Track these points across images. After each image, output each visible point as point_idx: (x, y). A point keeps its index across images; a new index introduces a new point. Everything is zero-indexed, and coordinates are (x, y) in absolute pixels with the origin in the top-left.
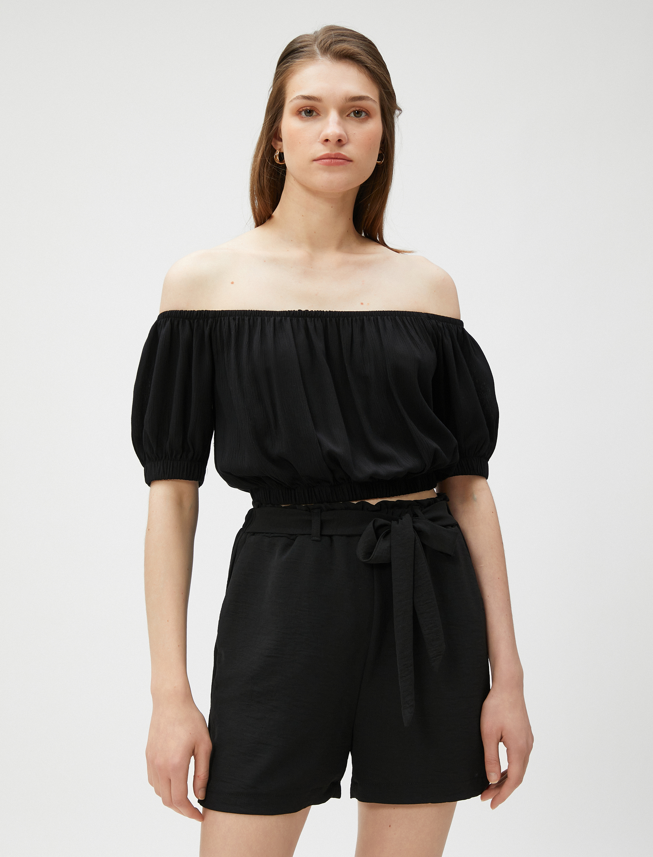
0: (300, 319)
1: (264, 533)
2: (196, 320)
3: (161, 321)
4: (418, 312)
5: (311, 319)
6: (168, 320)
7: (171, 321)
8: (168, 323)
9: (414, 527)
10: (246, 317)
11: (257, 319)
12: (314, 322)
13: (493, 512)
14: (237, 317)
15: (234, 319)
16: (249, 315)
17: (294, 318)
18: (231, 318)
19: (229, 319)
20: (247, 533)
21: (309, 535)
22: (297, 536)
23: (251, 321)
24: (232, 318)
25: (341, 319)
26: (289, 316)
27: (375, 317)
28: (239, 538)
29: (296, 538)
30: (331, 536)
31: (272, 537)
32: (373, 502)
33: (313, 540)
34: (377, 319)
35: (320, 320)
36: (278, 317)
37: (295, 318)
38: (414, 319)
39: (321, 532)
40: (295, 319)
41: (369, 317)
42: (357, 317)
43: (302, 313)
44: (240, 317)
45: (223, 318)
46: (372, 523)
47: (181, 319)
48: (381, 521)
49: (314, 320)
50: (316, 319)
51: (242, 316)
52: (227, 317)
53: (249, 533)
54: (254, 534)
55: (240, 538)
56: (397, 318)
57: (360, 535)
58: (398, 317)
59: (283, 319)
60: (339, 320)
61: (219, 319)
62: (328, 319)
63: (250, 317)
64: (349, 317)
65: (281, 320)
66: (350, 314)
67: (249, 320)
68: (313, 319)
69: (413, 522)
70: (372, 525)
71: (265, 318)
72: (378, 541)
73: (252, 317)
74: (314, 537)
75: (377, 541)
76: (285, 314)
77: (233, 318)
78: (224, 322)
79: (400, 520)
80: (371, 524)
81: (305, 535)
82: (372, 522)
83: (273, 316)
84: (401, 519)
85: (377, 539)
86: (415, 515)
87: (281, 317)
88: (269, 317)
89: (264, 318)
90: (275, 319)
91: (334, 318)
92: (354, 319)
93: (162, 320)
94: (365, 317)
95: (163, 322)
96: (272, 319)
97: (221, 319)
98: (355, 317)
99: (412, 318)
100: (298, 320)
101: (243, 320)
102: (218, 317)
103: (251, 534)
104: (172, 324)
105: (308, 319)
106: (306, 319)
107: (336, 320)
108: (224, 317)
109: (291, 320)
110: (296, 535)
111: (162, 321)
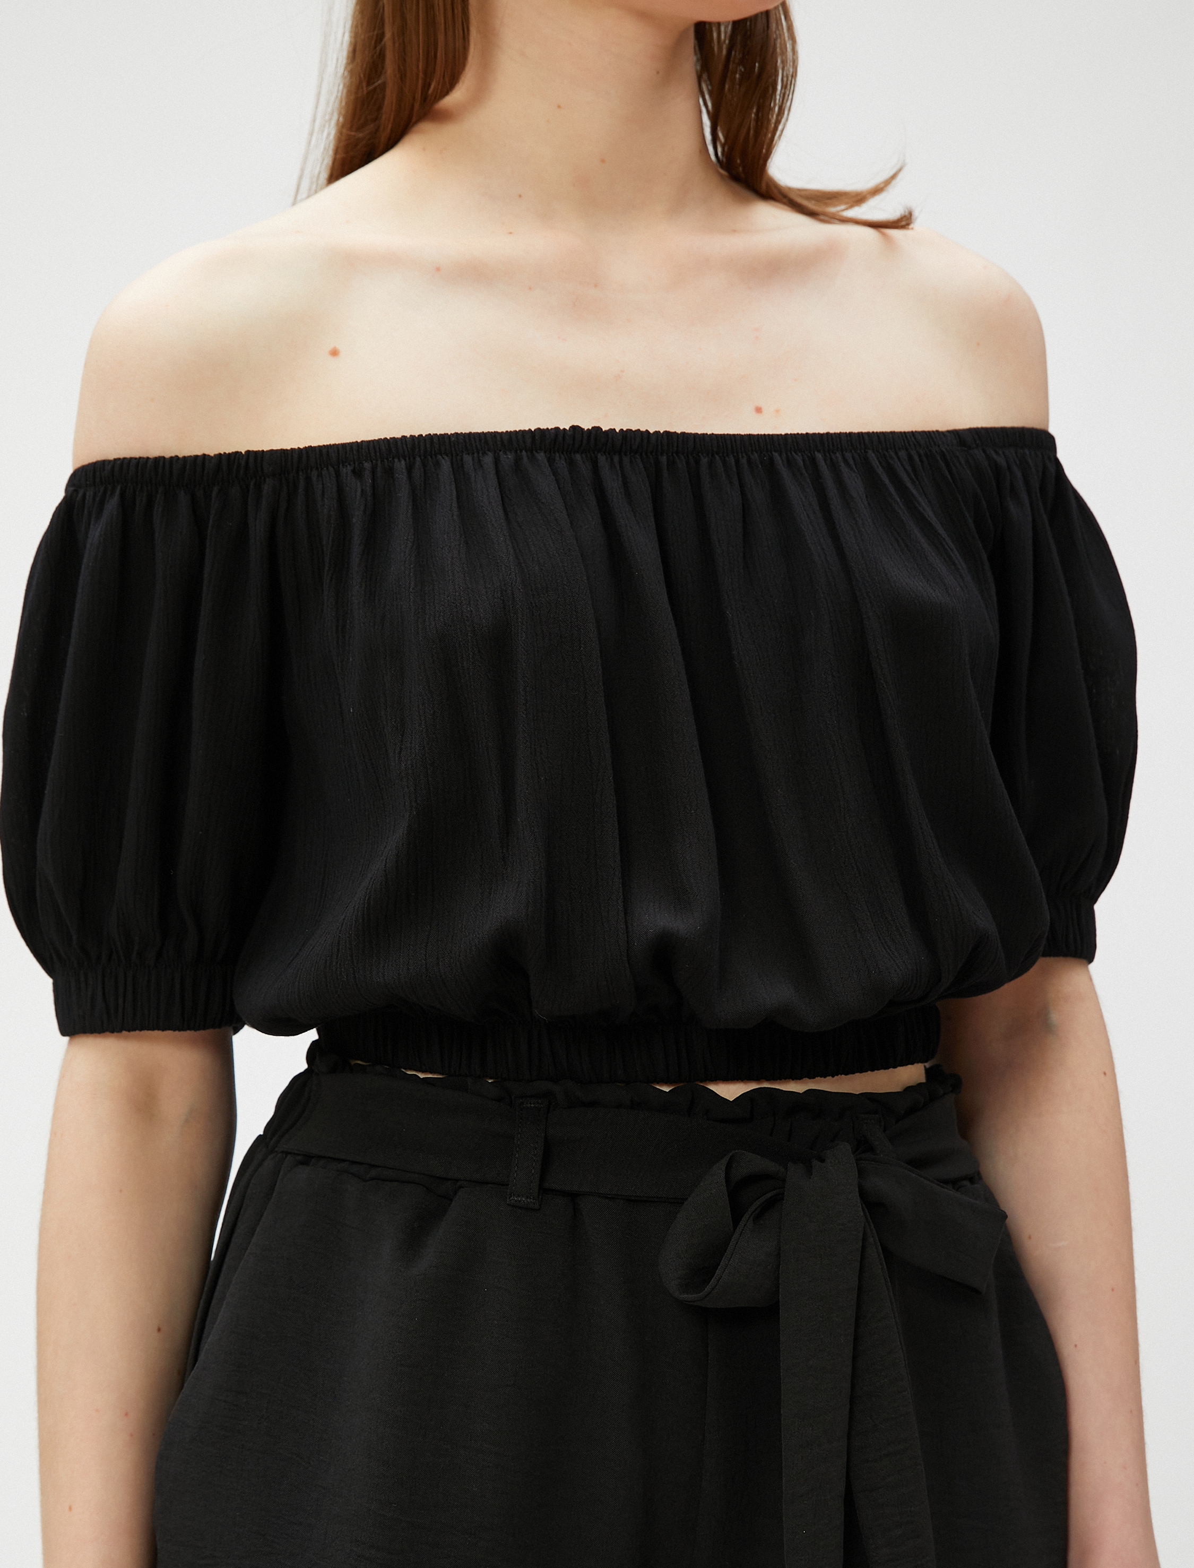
0: (578, 457)
1: (344, 1161)
2: (215, 490)
3: (84, 495)
4: (929, 432)
5: (612, 459)
6: (113, 493)
7: (122, 495)
8: (112, 504)
9: (862, 1193)
10: (399, 461)
11: (437, 464)
12: (621, 467)
13: (1105, 1074)
14: (367, 465)
15: (358, 473)
16: (406, 453)
17: (557, 455)
18: (346, 471)
19: (338, 474)
20: (282, 1152)
21: (503, 1185)
22: (460, 1187)
23: (417, 472)
24: (350, 468)
25: (704, 461)
26: (541, 449)
27: (808, 456)
28: (252, 1168)
29: (455, 1193)
30: (573, 1196)
31: (372, 1179)
32: (730, 1091)
33: (513, 1206)
34: (813, 460)
35: (639, 460)
36: (505, 453)
37: (562, 456)
38: (920, 456)
39: (542, 1178)
40: (560, 458)
41: (787, 454)
42: (750, 453)
43: (582, 437)
44: (376, 465)
45: (314, 474)
46: (724, 1168)
47: (161, 490)
48: (753, 1163)
49: (621, 462)
50: (626, 460)
51: (382, 461)
52: (331, 469)
53: (290, 1153)
54: (306, 1159)
55: (255, 1171)
56: (871, 455)
57: (679, 1202)
58: (873, 455)
59: (525, 459)
60: (697, 462)
61: (302, 477)
62: (664, 459)
63: (411, 459)
64: (727, 455)
65: (518, 461)
66: (728, 442)
67: (410, 469)
68: (616, 458)
69: (861, 1173)
70: (723, 1175)
71: (462, 460)
72: (738, 1231)
73: (418, 459)
74: (519, 1196)
75: (735, 1229)
76: (529, 441)
77: (353, 471)
78: (320, 486)
79: (816, 1163)
80: (719, 1169)
81: (487, 1183)
82: (725, 1161)
83: (489, 450)
84: (823, 1161)
85: (736, 1222)
86: (863, 1147)
87: (516, 452)
88: (476, 455)
89: (459, 458)
90: (497, 461)
91: (682, 457)
92: (744, 461)
93: (90, 494)
94: (776, 455)
95: (94, 499)
96: (488, 459)
97: (308, 479)
98: (746, 455)
99: (913, 453)
100: (571, 463)
101: (390, 472)
102: (297, 472)
103: (300, 1158)
104: (126, 507)
105: (602, 459)
106: (596, 457)
107: (688, 463)
108: (317, 468)
109: (551, 461)
110: (457, 1181)
111: (88, 494)
